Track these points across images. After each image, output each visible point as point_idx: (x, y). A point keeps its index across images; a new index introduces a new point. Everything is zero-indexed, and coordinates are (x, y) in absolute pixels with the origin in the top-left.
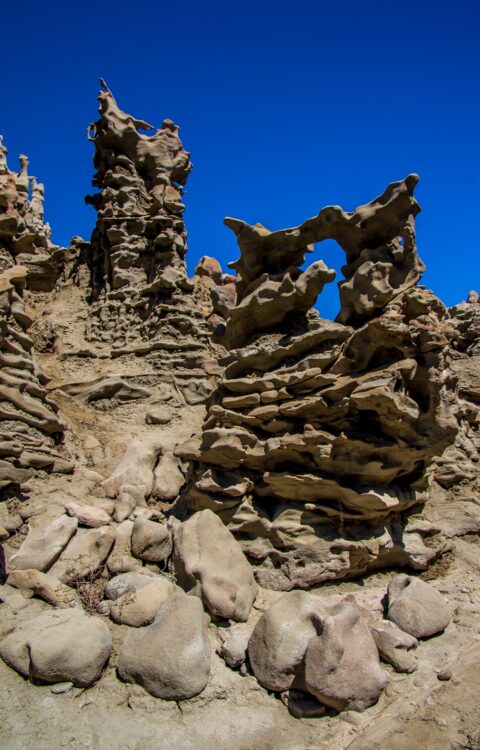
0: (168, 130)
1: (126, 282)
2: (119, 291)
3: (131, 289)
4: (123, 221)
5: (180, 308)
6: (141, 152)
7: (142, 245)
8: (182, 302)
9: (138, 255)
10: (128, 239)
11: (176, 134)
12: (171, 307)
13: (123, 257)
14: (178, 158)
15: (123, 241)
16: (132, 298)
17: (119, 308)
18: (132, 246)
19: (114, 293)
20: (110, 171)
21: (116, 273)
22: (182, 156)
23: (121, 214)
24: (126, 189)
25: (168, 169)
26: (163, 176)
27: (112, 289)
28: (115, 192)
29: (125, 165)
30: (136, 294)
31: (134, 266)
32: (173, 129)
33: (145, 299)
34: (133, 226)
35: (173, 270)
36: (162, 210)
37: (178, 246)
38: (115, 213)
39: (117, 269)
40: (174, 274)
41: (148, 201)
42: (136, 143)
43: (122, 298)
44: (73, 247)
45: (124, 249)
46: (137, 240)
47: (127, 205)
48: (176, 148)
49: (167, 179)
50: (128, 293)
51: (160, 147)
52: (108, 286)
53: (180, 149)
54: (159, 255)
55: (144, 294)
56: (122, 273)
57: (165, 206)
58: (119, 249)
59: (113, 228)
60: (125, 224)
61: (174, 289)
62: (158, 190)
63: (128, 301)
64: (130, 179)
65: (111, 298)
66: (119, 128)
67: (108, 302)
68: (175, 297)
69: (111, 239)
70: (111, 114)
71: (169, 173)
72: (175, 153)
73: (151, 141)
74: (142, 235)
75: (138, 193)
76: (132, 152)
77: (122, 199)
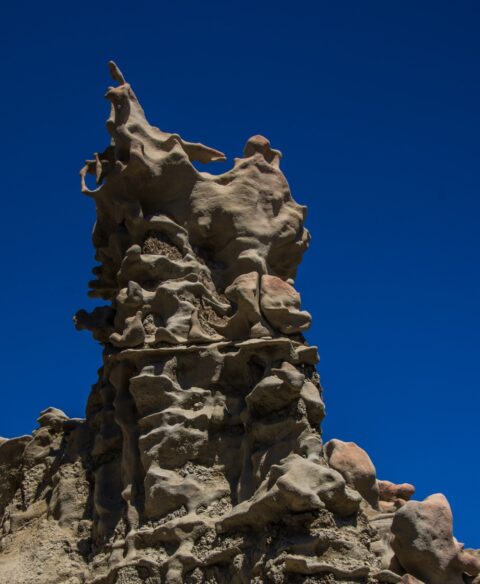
0: (258, 157)
1: (180, 502)
2: (162, 524)
3: (192, 517)
4: (170, 355)
5: (336, 562)
6: (202, 205)
7: (213, 410)
8: (339, 547)
9: (205, 434)
10: (180, 398)
11: (275, 166)
12: (312, 562)
13: (172, 443)
14: (283, 217)
15: (170, 402)
16: (197, 541)
17: (164, 568)
18: (190, 414)
19: (149, 530)
20: (136, 247)
21: (154, 479)
22: (291, 212)
23: (164, 339)
24: (171, 285)
25: (264, 239)
26: (252, 254)
27: (143, 521)
28: (147, 294)
29: (166, 236)
30: (205, 531)
31: (197, 462)
32: (269, 157)
33: (231, 543)
34: (192, 366)
35: (308, 462)
36: (258, 326)
37: (310, 405)
38: (151, 339)
39: (155, 470)
40: (311, 473)
41: (220, 313)
42: (191, 188)
43: (170, 544)
44: (44, 431)
45: (172, 422)
46: (201, 398)
47: (175, 321)
48: (278, 194)
49: (262, 260)
50: (187, 527)
51: (243, 193)
52: (133, 513)
53: (286, 198)
54: (262, 430)
55: (228, 529)
56: (171, 480)
57: (266, 317)
58: (159, 422)
59: (147, 373)
60: (172, 362)
61: (315, 512)
62: (247, 282)
63: (186, 549)
64: (181, 264)
65: (142, 542)
66: (155, 156)
67: (133, 553)
68: (322, 533)
69: (140, 399)
70: (135, 129)
71: (265, 250)
72: (276, 207)
73: (224, 182)
74: (214, 388)
75: (198, 292)
76: (183, 209)
77: (163, 308)
